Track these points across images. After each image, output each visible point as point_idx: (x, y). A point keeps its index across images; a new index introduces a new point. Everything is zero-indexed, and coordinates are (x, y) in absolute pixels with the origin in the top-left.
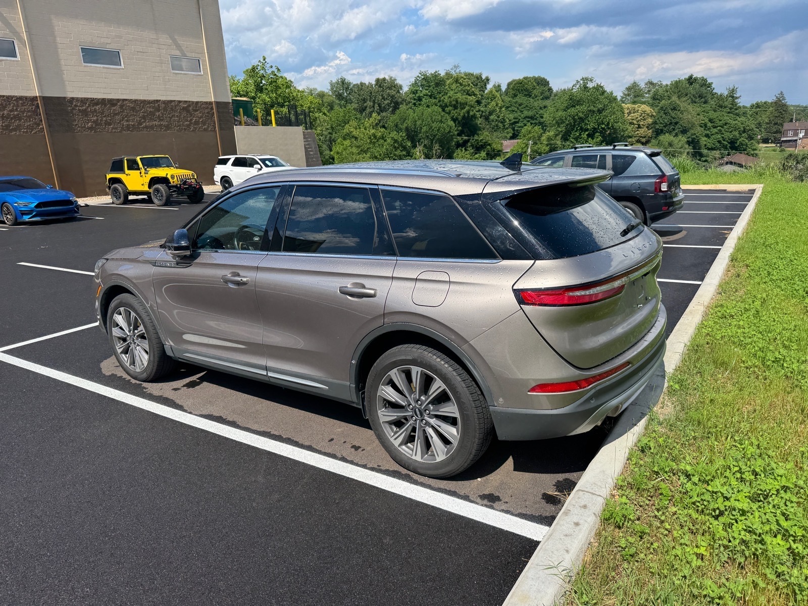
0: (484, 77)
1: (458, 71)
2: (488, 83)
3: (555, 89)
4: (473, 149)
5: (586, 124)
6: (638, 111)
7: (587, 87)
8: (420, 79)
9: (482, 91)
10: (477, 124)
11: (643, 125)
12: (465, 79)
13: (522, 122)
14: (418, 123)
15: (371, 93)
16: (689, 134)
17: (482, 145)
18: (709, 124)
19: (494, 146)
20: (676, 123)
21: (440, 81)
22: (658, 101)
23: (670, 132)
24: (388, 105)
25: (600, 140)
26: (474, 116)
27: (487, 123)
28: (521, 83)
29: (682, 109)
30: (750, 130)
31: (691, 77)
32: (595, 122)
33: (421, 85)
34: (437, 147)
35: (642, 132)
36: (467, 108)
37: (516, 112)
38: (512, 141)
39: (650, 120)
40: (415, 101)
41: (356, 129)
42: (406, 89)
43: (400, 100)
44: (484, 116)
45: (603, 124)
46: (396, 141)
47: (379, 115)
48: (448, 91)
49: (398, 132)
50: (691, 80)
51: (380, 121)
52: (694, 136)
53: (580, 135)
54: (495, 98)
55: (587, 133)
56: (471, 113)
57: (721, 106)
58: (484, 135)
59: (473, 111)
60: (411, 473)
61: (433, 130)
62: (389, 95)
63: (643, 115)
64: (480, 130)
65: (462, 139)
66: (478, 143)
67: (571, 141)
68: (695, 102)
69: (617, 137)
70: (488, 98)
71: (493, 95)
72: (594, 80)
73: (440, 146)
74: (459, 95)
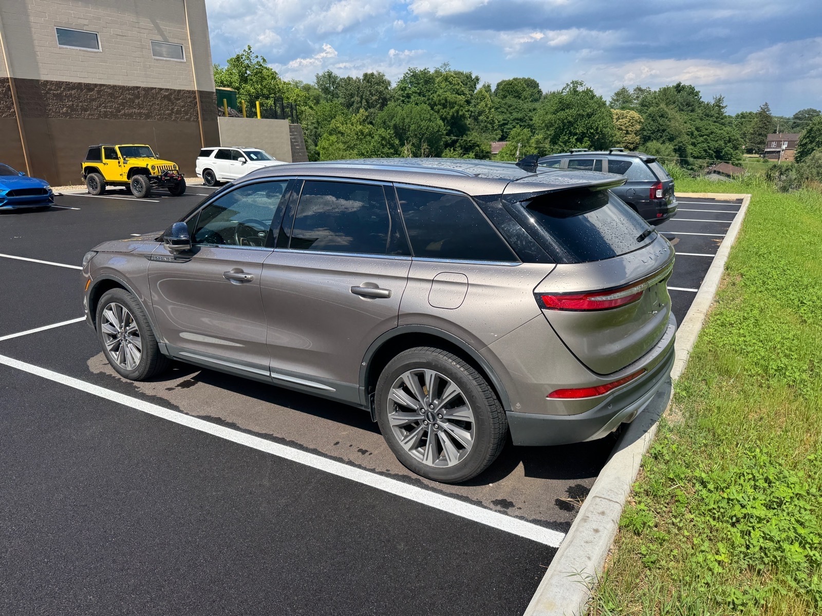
0: (473, 77)
1: (447, 69)
2: (478, 83)
3: (544, 91)
4: (461, 149)
5: (575, 128)
6: (626, 117)
7: (577, 91)
8: (409, 76)
9: (471, 90)
10: (466, 124)
11: (631, 131)
12: (454, 78)
13: (511, 123)
14: (407, 121)
15: (359, 88)
16: (676, 142)
17: (470, 146)
18: (696, 133)
19: (483, 147)
20: (664, 131)
21: (430, 79)
22: (646, 107)
23: (657, 140)
24: (376, 101)
25: (588, 145)
26: (463, 116)
27: (476, 123)
28: (511, 84)
29: (669, 116)
30: (735, 140)
31: (679, 85)
32: (584, 127)
33: (410, 82)
34: (425, 146)
35: (630, 138)
36: (456, 107)
37: (505, 113)
38: (501, 143)
39: (638, 127)
40: (404, 99)
41: (343, 124)
42: (394, 85)
43: (388, 96)
44: (474, 116)
45: (592, 128)
46: (383, 138)
47: (366, 111)
48: (437, 89)
49: (386, 129)
50: (679, 88)
51: (367, 117)
52: (681, 144)
53: (569, 139)
54: (485, 99)
55: (576, 137)
56: (461, 113)
57: (707, 115)
58: (473, 136)
59: (462, 110)
60: (421, 478)
61: (421, 129)
62: (377, 91)
63: (632, 121)
64: (469, 130)
65: (451, 139)
66: (466, 144)
67: (560, 145)
68: (683, 110)
69: (605, 142)
70: (478, 99)
71: (483, 95)
72: (584, 84)
73: (428, 145)
74: (448, 94)
